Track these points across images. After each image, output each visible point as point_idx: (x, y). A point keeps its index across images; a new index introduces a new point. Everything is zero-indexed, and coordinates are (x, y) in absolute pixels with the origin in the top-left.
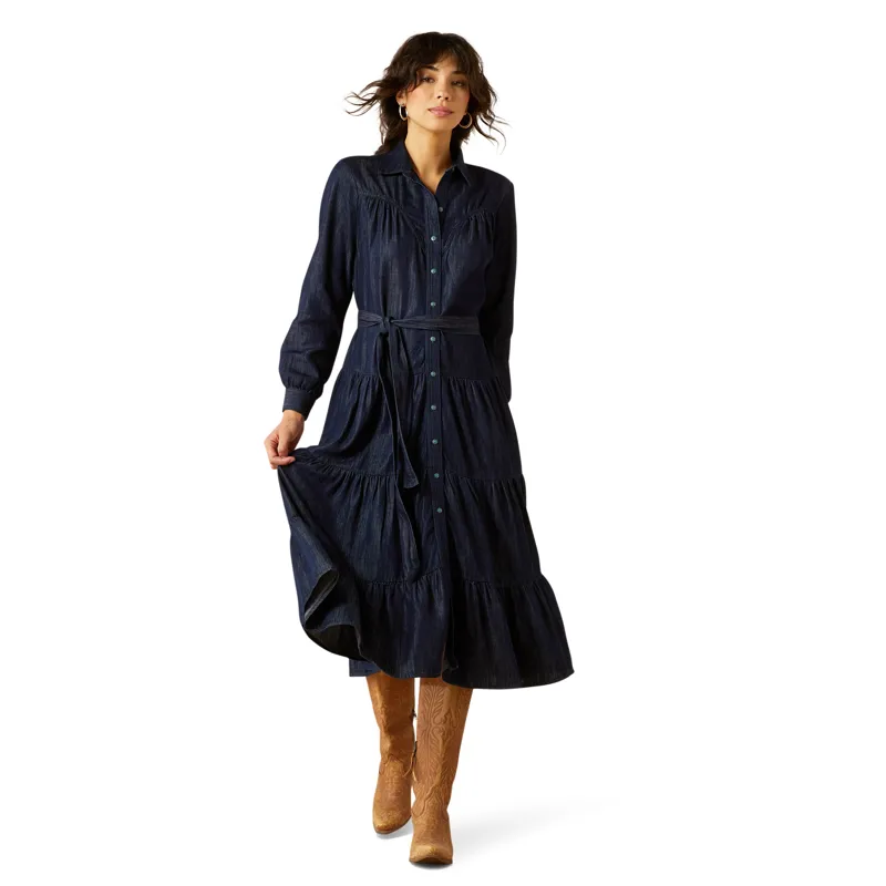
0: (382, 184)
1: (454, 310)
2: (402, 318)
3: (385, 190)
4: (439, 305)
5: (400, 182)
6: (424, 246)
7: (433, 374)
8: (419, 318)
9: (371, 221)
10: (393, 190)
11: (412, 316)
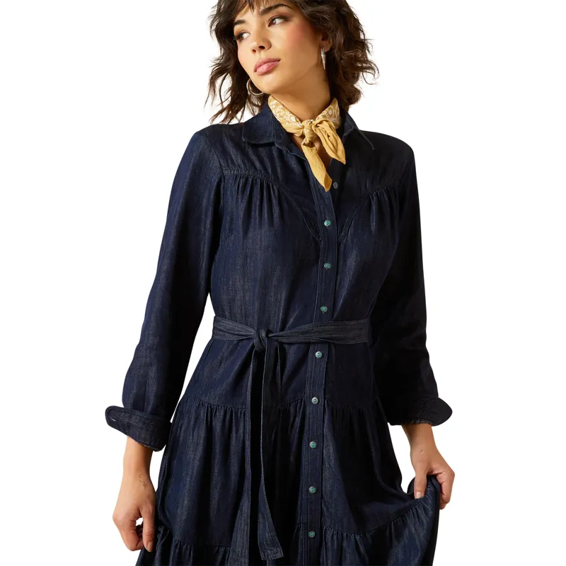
0: (254, 158)
1: (347, 314)
2: (282, 330)
3: (258, 164)
4: (333, 308)
5: (275, 154)
6: (317, 232)
7: (314, 400)
8: (305, 327)
9: (242, 206)
10: (268, 165)
11: (293, 326)
